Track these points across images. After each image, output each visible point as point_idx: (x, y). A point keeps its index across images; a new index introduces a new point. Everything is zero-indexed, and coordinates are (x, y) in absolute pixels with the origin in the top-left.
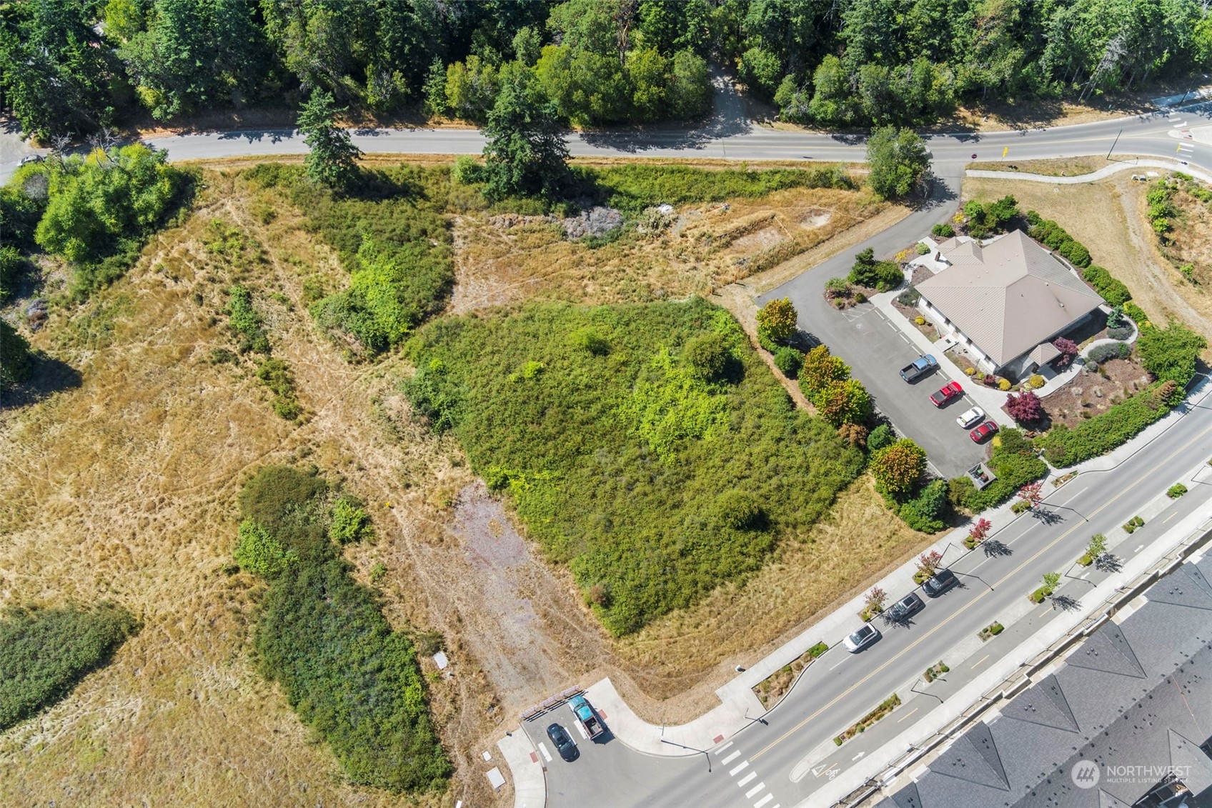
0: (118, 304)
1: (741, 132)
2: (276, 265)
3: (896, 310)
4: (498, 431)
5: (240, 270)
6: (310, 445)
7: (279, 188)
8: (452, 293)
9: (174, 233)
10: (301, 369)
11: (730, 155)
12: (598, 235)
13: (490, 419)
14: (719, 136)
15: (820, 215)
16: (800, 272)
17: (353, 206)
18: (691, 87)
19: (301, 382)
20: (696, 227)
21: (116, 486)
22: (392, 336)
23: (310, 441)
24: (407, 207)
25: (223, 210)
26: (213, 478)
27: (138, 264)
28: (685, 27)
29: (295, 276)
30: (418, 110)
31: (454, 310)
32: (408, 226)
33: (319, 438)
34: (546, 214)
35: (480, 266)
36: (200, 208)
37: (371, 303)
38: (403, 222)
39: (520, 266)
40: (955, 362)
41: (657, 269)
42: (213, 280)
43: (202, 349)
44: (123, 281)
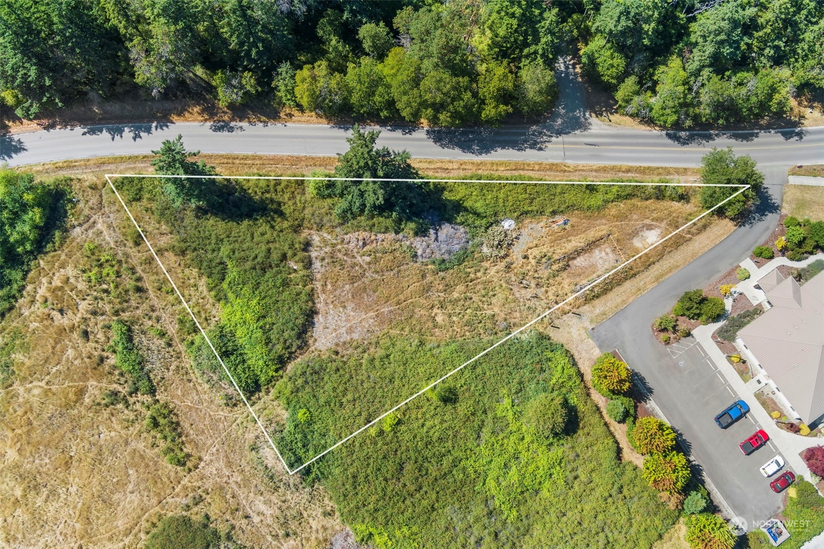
0: (14, 339)
1: (580, 128)
2: (151, 294)
3: (715, 345)
4: (363, 489)
5: (118, 300)
6: (200, 492)
7: (144, 202)
8: (313, 323)
9: (53, 257)
10: (185, 410)
11: (571, 158)
12: (446, 257)
13: (354, 477)
14: (559, 133)
15: (652, 229)
16: (630, 300)
17: (214, 225)
18: (538, 99)
19: (185, 425)
20: (536, 246)
21: (39, 532)
22: (263, 379)
23: (199, 488)
24: (265, 228)
25: (95, 229)
26: (121, 524)
27: (24, 293)
28: (537, 40)
29: (169, 306)
30: (269, 101)
31: (317, 344)
32: (269, 250)
33: (209, 485)
34: (397, 233)
35: (337, 293)
36: (74, 227)
37: (241, 341)
38: (264, 248)
39: (375, 292)
40: (764, 404)
41: (501, 296)
42: (94, 313)
43: (95, 389)
44: (14, 313)
